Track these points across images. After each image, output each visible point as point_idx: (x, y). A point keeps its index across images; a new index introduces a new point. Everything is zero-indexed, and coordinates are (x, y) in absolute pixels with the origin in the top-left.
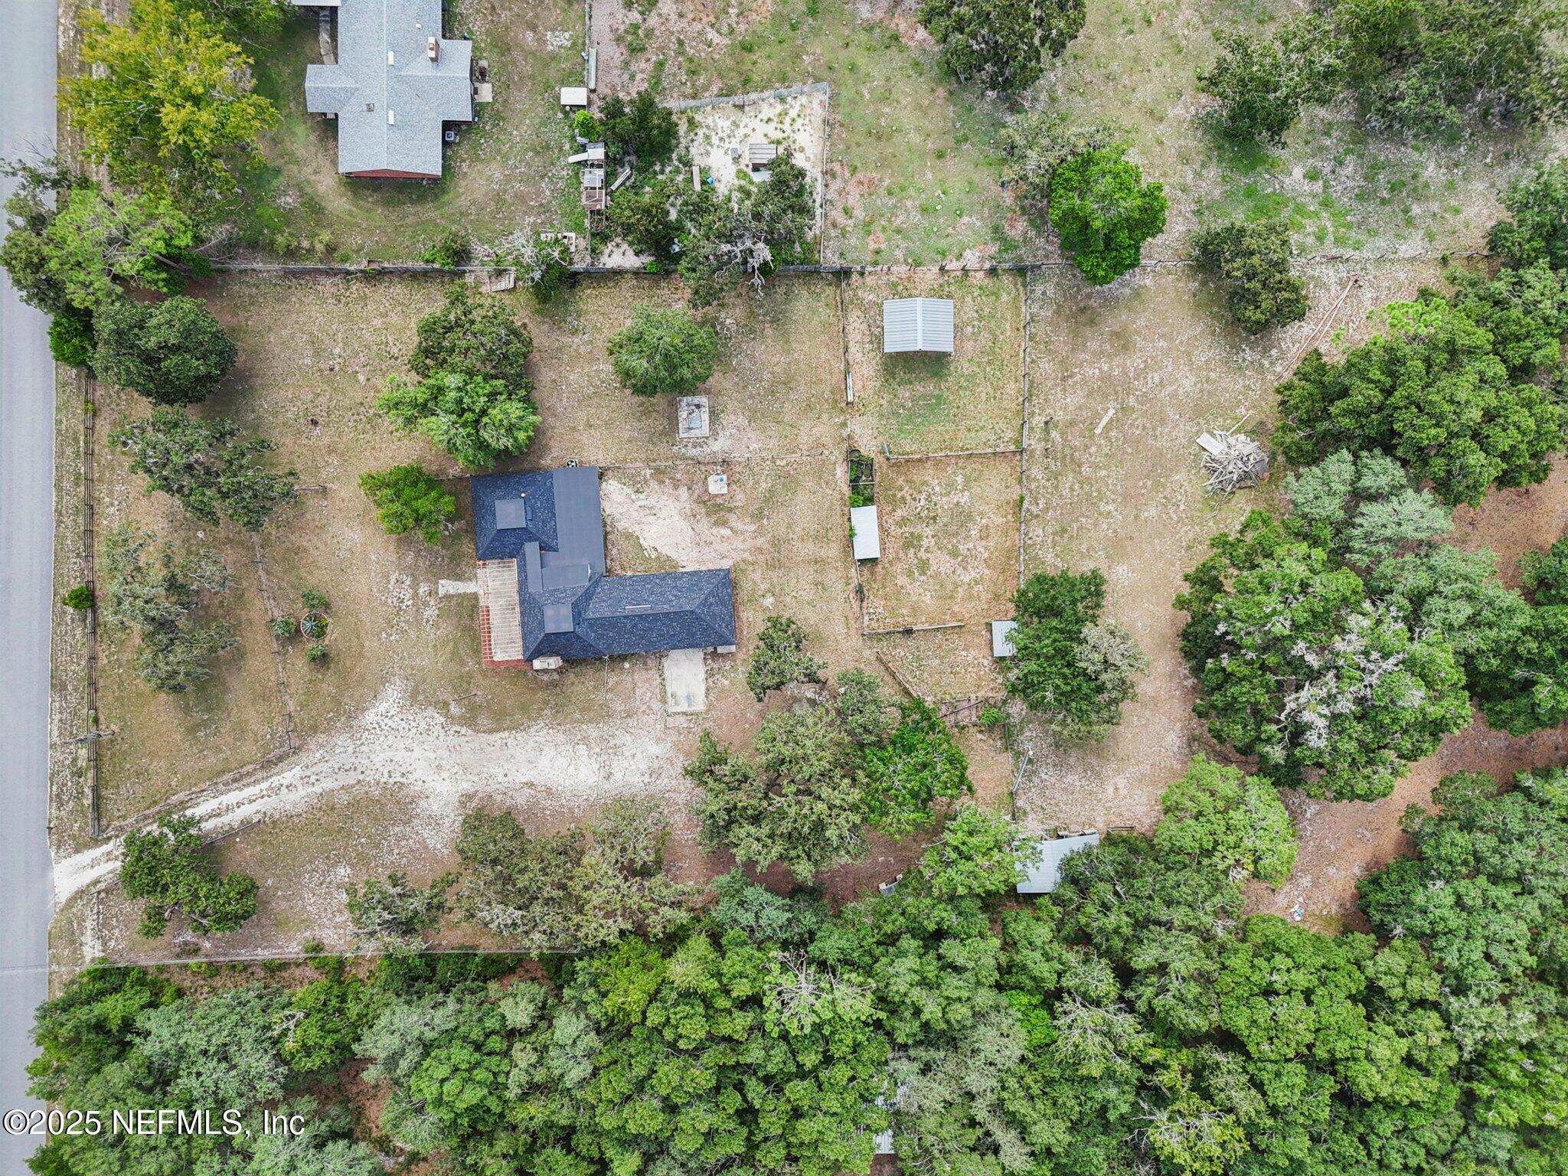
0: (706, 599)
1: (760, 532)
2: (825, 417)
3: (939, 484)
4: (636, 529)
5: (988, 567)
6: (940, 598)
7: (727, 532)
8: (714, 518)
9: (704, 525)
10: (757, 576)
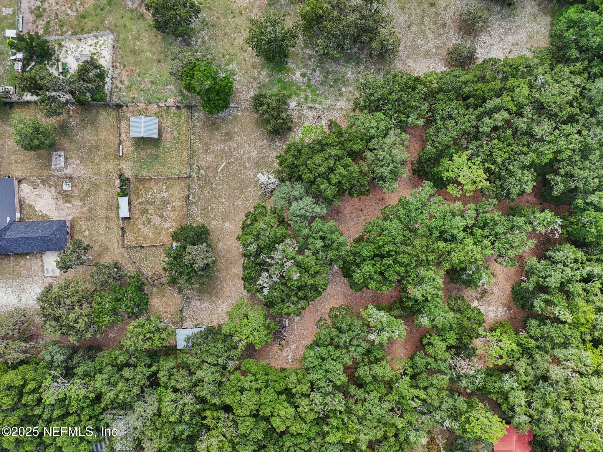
0: (54, 232)
1: (84, 205)
2: (111, 161)
3: (156, 189)
4: (33, 203)
5: (175, 222)
6: (155, 234)
7: (70, 205)
8: (65, 200)
9: (61, 202)
10: (82, 223)
